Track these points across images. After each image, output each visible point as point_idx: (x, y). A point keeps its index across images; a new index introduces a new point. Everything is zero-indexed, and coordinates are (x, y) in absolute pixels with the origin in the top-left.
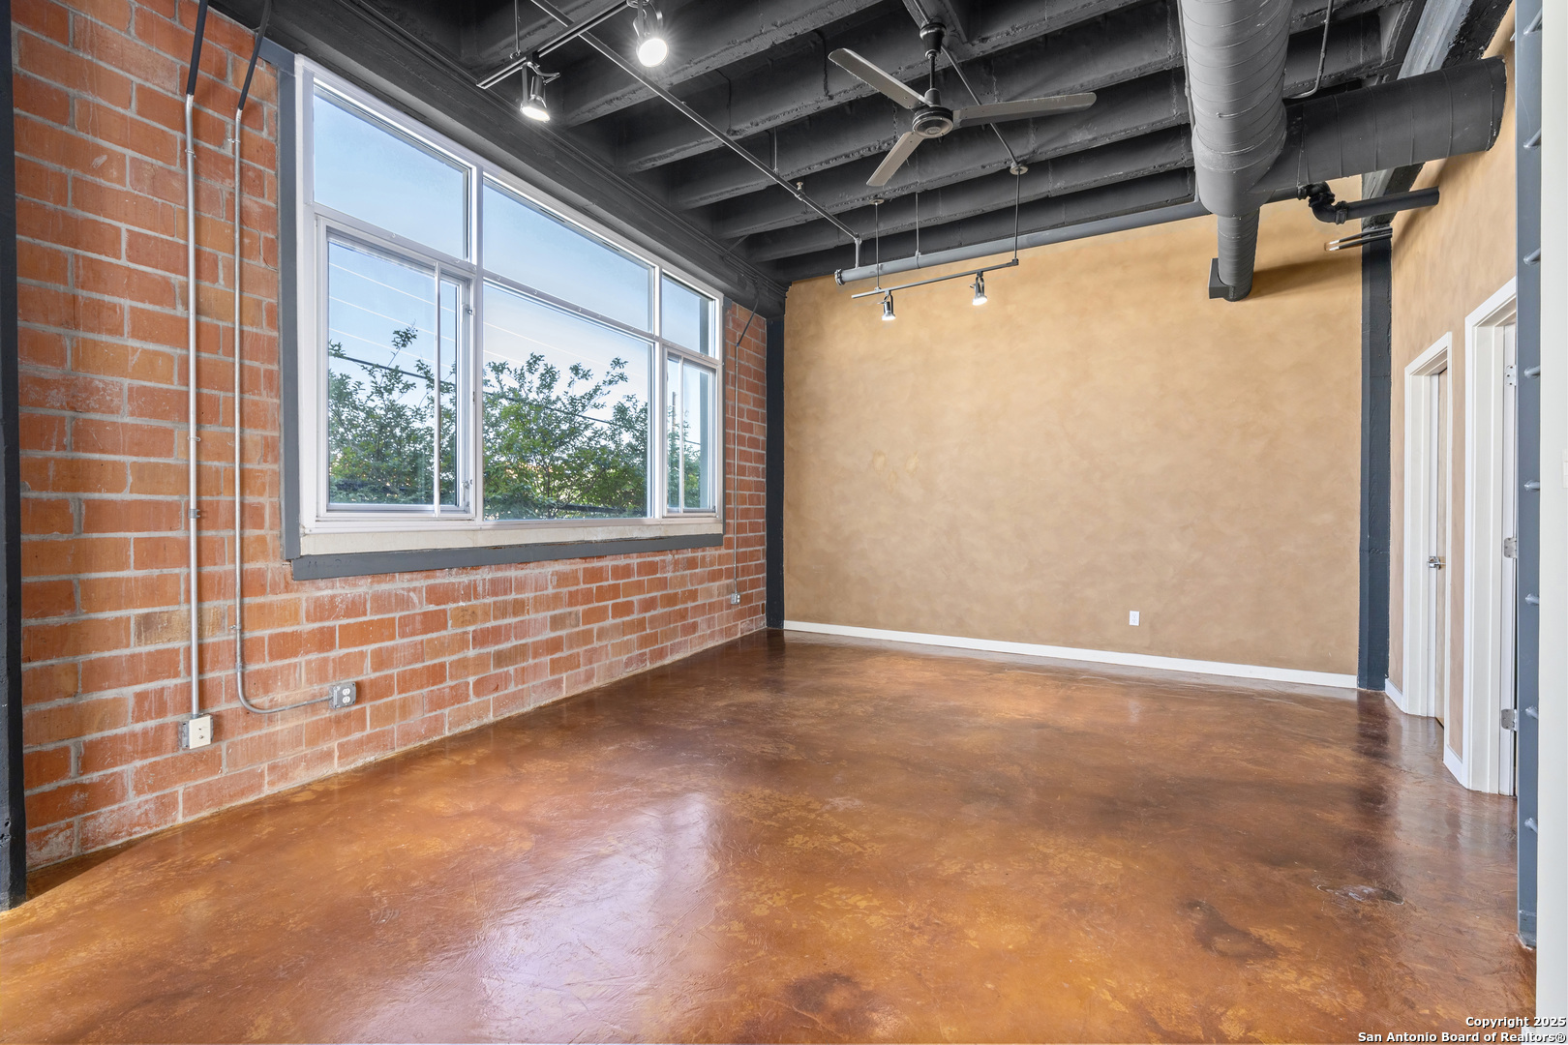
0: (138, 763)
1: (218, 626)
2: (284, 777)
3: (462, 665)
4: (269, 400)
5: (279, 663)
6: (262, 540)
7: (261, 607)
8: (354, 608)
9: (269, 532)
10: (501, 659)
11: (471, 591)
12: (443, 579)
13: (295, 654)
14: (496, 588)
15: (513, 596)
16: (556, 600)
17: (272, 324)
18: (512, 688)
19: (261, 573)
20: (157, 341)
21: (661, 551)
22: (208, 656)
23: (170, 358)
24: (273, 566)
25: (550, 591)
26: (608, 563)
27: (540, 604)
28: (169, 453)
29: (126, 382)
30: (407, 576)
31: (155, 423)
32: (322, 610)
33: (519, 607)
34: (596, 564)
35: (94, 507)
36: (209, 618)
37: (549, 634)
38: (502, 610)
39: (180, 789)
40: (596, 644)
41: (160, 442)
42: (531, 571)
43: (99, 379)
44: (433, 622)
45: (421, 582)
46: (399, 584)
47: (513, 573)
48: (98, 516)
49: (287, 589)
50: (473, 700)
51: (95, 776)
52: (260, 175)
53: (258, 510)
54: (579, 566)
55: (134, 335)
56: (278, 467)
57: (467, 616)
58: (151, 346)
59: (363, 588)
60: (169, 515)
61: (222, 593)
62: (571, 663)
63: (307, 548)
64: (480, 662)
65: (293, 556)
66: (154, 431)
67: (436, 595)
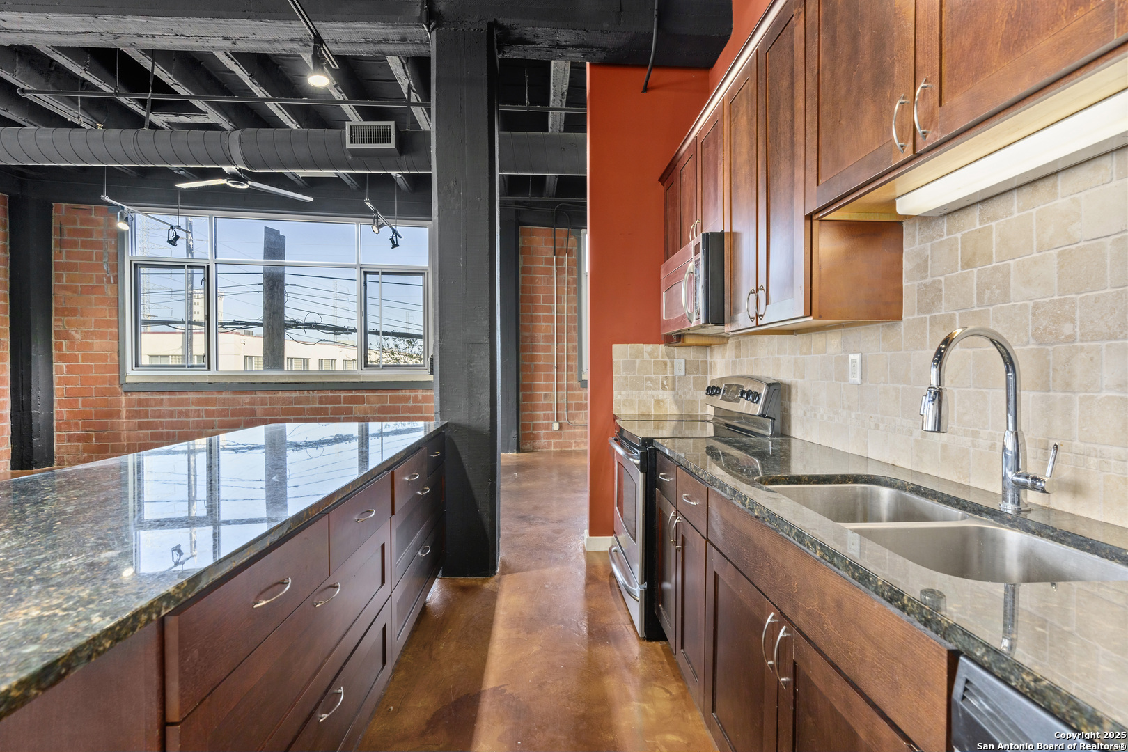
0: (544, 431)
1: (561, 398)
2: (578, 446)
4: (575, 334)
5: (577, 412)
6: (572, 375)
7: (572, 394)
9: (574, 373)
13: (581, 410)
17: (575, 312)
19: (572, 385)
20: (548, 322)
22: (559, 407)
23: (551, 326)
24: (575, 383)
28: (550, 352)
29: (542, 334)
31: (548, 344)
35: (536, 366)
36: (559, 396)
39: (553, 441)
41: (548, 349)
43: (537, 334)
48: (537, 368)
49: (579, 390)
51: (535, 432)
52: (572, 269)
53: (572, 366)
55: (543, 322)
56: (577, 354)
58: (547, 324)
60: (550, 368)
61: (562, 390)
66: (547, 346)
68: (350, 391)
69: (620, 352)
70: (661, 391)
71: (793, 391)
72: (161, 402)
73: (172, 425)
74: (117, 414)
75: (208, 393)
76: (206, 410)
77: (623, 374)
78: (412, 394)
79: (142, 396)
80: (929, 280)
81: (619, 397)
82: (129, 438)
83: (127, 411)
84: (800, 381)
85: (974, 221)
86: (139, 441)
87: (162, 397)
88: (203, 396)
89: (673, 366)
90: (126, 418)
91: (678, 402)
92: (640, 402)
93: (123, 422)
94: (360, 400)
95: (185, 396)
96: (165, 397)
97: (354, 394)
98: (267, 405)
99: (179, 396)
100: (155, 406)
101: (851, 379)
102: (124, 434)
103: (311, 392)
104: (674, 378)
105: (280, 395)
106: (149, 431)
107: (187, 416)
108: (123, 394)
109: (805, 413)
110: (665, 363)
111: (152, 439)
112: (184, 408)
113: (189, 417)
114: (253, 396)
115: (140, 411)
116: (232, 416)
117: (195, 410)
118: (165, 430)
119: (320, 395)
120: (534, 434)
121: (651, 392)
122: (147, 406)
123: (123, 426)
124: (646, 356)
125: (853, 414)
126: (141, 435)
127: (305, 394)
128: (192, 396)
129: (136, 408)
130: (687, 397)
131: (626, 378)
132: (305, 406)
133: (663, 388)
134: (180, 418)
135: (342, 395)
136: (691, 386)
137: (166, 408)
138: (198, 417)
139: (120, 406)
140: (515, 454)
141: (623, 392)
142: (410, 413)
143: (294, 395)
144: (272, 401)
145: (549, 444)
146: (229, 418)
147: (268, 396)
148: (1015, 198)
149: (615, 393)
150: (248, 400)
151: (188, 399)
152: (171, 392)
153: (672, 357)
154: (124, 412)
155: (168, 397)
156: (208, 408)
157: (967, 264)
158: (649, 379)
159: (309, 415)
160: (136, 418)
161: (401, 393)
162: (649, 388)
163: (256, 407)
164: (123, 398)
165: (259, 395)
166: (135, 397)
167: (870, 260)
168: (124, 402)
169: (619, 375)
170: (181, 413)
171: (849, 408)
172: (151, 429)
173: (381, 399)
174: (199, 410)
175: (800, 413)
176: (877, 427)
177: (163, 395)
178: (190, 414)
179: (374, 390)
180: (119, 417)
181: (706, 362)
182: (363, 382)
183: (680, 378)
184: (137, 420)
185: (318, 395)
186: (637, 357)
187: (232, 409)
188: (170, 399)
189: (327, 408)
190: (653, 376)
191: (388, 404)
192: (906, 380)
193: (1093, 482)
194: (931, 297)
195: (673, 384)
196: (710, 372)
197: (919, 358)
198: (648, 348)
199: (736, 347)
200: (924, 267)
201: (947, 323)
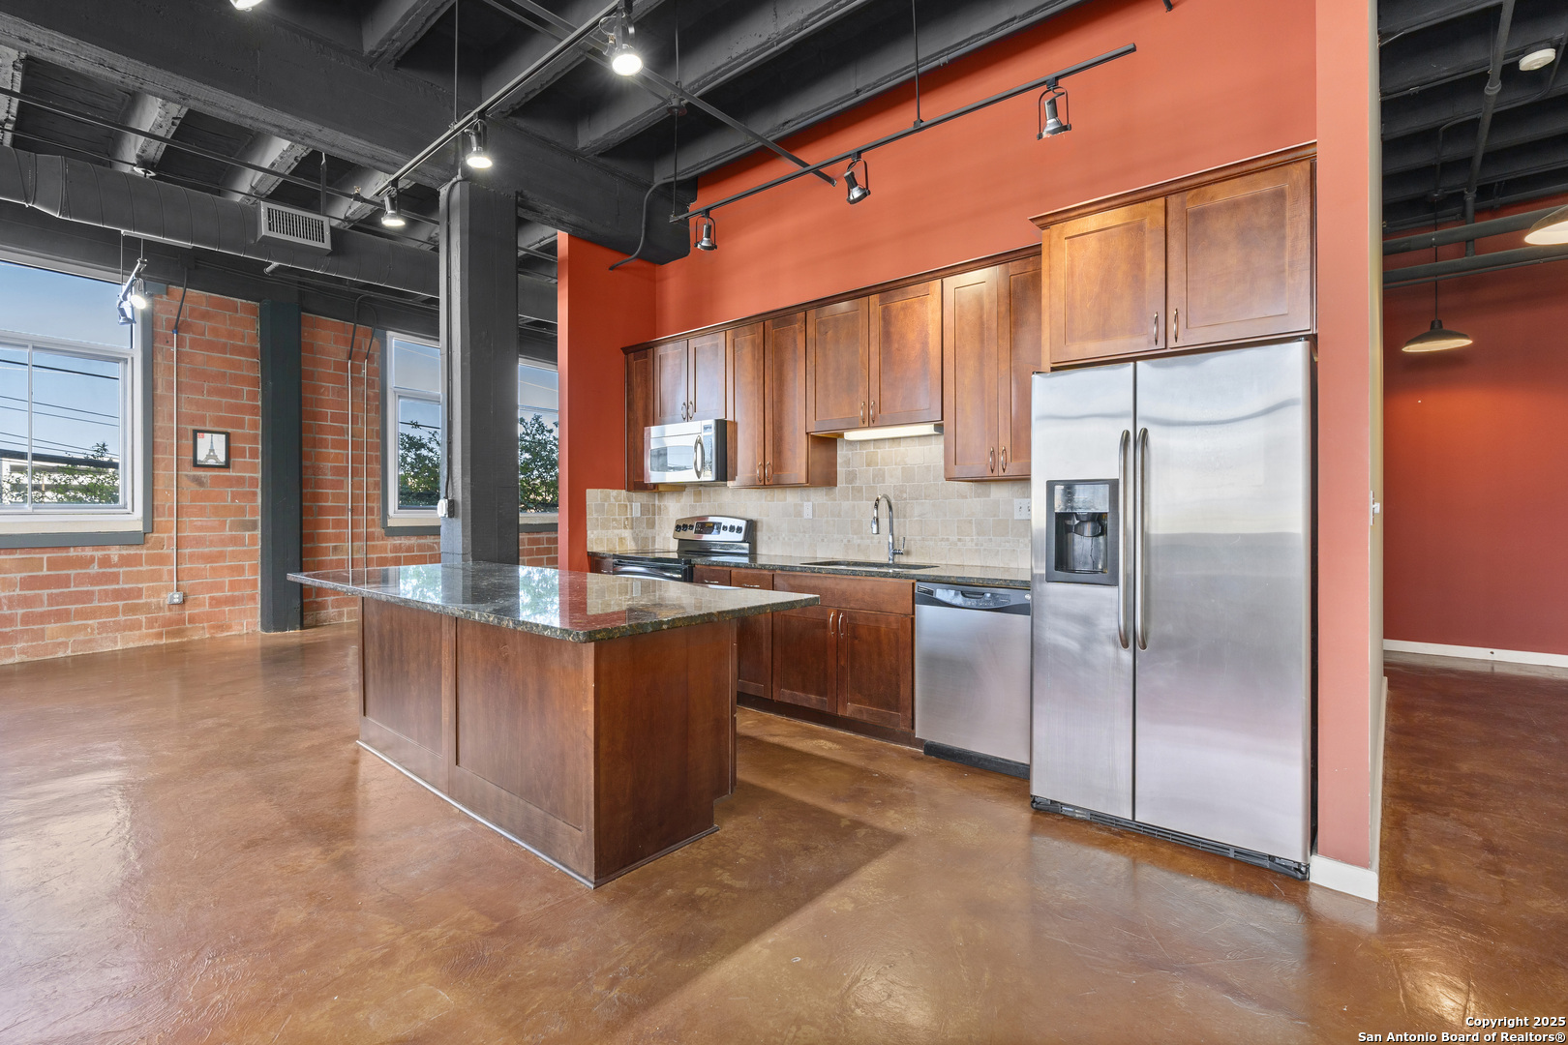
0: (332, 598)
1: (358, 552)
4: (377, 467)
6: (373, 520)
7: (373, 546)
8: (410, 549)
9: (376, 517)
17: (377, 437)
19: (373, 533)
20: (339, 449)
22: (355, 563)
23: (342, 454)
24: (378, 530)
28: (342, 488)
29: (330, 464)
30: (432, 537)
31: (338, 478)
32: (396, 549)
35: (321, 507)
36: (355, 549)
39: (345, 609)
41: (340, 484)
43: (322, 464)
48: (322, 511)
49: (383, 540)
51: (320, 599)
52: (373, 381)
53: (372, 509)
55: (332, 448)
56: (380, 492)
58: (337, 451)
59: (413, 541)
60: (342, 510)
61: (360, 540)
63: (391, 523)
65: (385, 526)
66: (338, 481)
69: (593, 496)
70: (623, 530)
71: (759, 525)
77: (595, 516)
78: (98, 554)
80: (851, 469)
81: (592, 536)
84: (765, 519)
85: (871, 448)
89: (632, 509)
91: (635, 539)
92: (608, 540)
101: (805, 517)
104: (632, 518)
109: (769, 538)
110: (626, 506)
120: (317, 602)
121: (616, 531)
124: (612, 499)
125: (807, 536)
130: (642, 535)
131: (597, 519)
133: (625, 527)
136: (645, 526)
140: (298, 631)
141: (595, 532)
142: (92, 585)
145: (341, 614)
148: (887, 444)
149: (589, 532)
153: (631, 501)
157: (868, 465)
158: (614, 520)
161: (73, 552)
162: (614, 528)
167: (820, 454)
169: (592, 516)
171: (805, 532)
175: (765, 538)
176: (823, 540)
181: (654, 505)
183: (637, 518)
186: (605, 501)
190: (617, 517)
191: (44, 572)
192: (839, 515)
193: (913, 549)
194: (852, 477)
195: (632, 524)
196: (660, 514)
197: (846, 505)
198: (614, 493)
199: (695, 494)
200: (847, 463)
201: (860, 490)
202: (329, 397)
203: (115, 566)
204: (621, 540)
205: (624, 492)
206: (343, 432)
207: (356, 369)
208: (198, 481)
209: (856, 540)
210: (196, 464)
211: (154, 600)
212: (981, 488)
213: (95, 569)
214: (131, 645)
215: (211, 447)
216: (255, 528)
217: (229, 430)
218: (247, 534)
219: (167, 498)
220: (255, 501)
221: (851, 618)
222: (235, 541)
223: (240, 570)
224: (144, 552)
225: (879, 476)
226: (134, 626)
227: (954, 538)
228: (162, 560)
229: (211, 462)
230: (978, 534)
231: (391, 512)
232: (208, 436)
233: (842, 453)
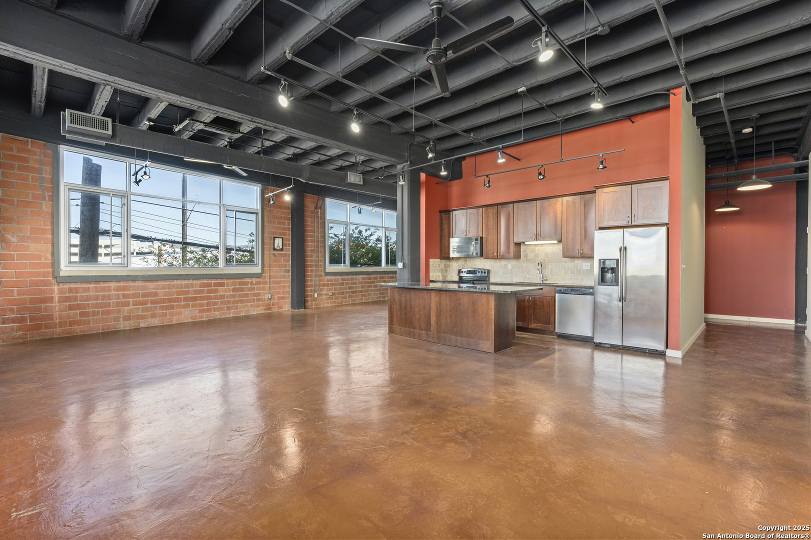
0: (311, 298)
2: (324, 304)
3: (346, 292)
4: (322, 249)
6: (322, 269)
7: (322, 279)
8: (332, 281)
10: (353, 292)
11: (348, 280)
12: (344, 277)
13: (325, 287)
14: (352, 279)
15: (354, 281)
16: (362, 283)
17: (323, 238)
18: (354, 298)
21: (385, 274)
22: (317, 285)
23: (313, 245)
24: (323, 273)
25: (361, 281)
26: (373, 276)
27: (360, 283)
28: (313, 258)
31: (312, 254)
32: (328, 280)
33: (355, 283)
34: (370, 276)
36: (316, 280)
37: (361, 289)
38: (353, 283)
39: (314, 303)
40: (370, 293)
41: (312, 256)
42: (358, 277)
43: (308, 249)
44: (342, 284)
45: (340, 277)
46: (338, 277)
47: (354, 277)
48: (307, 266)
49: (324, 277)
50: (348, 299)
51: (307, 298)
52: (322, 217)
53: (321, 265)
54: (367, 276)
55: (310, 242)
56: (323, 259)
57: (347, 284)
59: (333, 278)
60: (313, 266)
61: (318, 277)
62: (365, 295)
63: (327, 271)
64: (349, 292)
65: (325, 272)
67: (343, 280)
68: (217, 279)
69: (432, 261)
70: (439, 273)
71: (491, 271)
72: (88, 290)
73: (97, 306)
74: (51, 300)
75: (125, 282)
76: (123, 294)
77: (432, 268)
78: (250, 280)
79: (73, 286)
80: (526, 253)
82: (60, 317)
83: (59, 297)
84: (493, 269)
85: (535, 247)
86: (70, 318)
87: (89, 286)
88: (122, 284)
89: (441, 266)
90: (58, 302)
91: (442, 276)
92: (435, 276)
93: (56, 306)
94: (222, 285)
95: (107, 285)
96: (92, 286)
97: (219, 281)
98: (166, 289)
99: (102, 285)
100: (83, 293)
101: (509, 268)
102: (56, 315)
103: (194, 280)
104: (441, 269)
105: (175, 282)
106: (78, 311)
107: (109, 299)
108: (56, 284)
111: (80, 317)
112: (107, 293)
113: (111, 300)
114: (157, 284)
115: (70, 296)
116: (142, 297)
117: (116, 295)
118: (91, 310)
119: (200, 282)
122: (77, 292)
123: (55, 308)
126: (71, 314)
127: (191, 282)
128: (113, 285)
129: (67, 295)
132: (191, 289)
134: (104, 300)
135: (213, 282)
136: (445, 271)
137: (91, 293)
138: (118, 299)
139: (53, 293)
140: (304, 310)
141: (431, 273)
142: (249, 291)
143: (184, 282)
144: (169, 287)
145: (312, 304)
146: (141, 299)
147: (167, 283)
148: (539, 246)
150: (154, 287)
151: (110, 287)
152: (96, 282)
153: (441, 263)
154: (57, 298)
155: (94, 286)
156: (125, 292)
157: (533, 252)
159: (193, 294)
160: (66, 301)
161: (244, 280)
163: (159, 291)
164: (56, 288)
165: (161, 283)
166: (66, 286)
167: (517, 248)
168: (56, 290)
170: (104, 297)
171: (508, 273)
172: (80, 310)
173: (235, 284)
174: (118, 294)
175: (493, 275)
176: (515, 276)
177: (90, 284)
178: (111, 297)
179: (230, 279)
180: (52, 302)
181: (447, 264)
182: (225, 274)
184: (67, 304)
185: (198, 282)
186: (434, 263)
187: (143, 293)
188: (95, 287)
189: (204, 290)
190: (438, 268)
191: (238, 287)
192: (522, 268)
193: (548, 279)
194: (526, 256)
195: (442, 271)
196: (449, 267)
197: (524, 265)
198: (437, 260)
199: (464, 261)
200: (525, 251)
201: (529, 260)
202: (309, 224)
203: (254, 285)
204: (439, 276)
205: (439, 260)
206: (313, 236)
207: (317, 213)
208: (274, 255)
209: (528, 276)
210: (274, 249)
211: (263, 297)
212: (572, 260)
213: (249, 286)
214: (258, 313)
215: (278, 243)
216: (289, 272)
217: (283, 237)
218: (287, 274)
219: (268, 262)
220: (289, 262)
221: (534, 298)
222: (284, 277)
223: (285, 287)
224: (261, 280)
225: (537, 256)
226: (258, 306)
227: (563, 275)
228: (265, 283)
229: (278, 248)
230: (571, 274)
231: (327, 267)
232: (277, 239)
233: (523, 248)
